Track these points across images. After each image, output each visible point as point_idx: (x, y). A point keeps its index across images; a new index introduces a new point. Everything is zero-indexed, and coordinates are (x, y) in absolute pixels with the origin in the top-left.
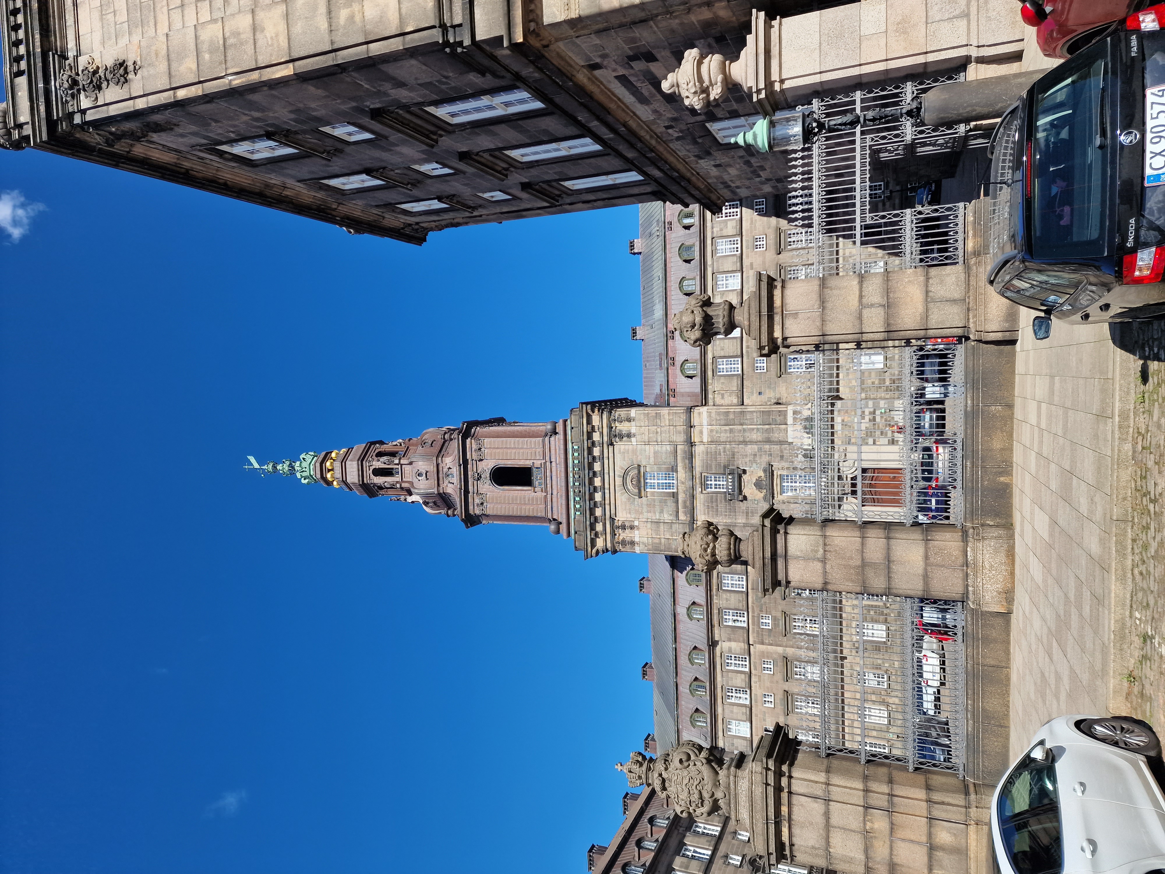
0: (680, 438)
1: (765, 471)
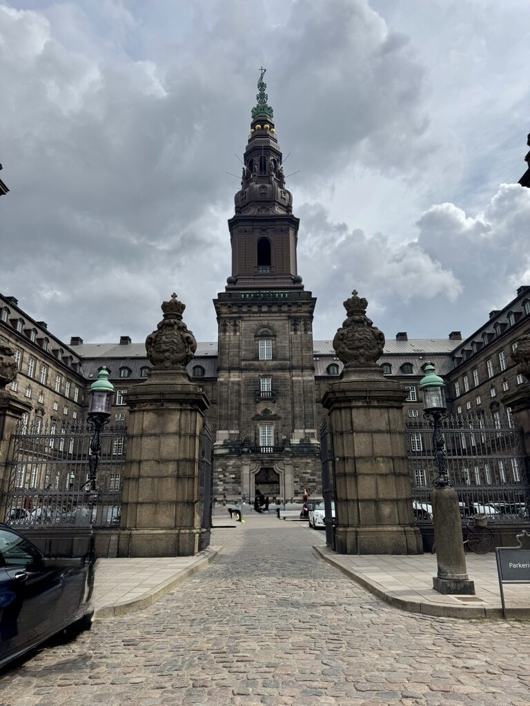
0: (295, 363)
1: (275, 415)
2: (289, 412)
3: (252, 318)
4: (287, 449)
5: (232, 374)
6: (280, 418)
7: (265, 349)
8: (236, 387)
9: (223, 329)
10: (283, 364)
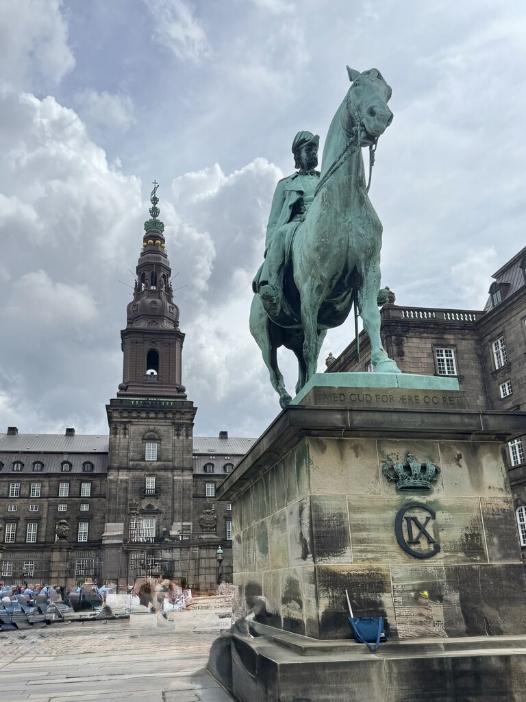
0: (176, 464)
1: (157, 510)
2: (169, 507)
3: (140, 423)
4: (166, 540)
5: (120, 473)
6: (161, 513)
7: (151, 451)
8: (124, 485)
9: (114, 432)
10: (166, 465)
